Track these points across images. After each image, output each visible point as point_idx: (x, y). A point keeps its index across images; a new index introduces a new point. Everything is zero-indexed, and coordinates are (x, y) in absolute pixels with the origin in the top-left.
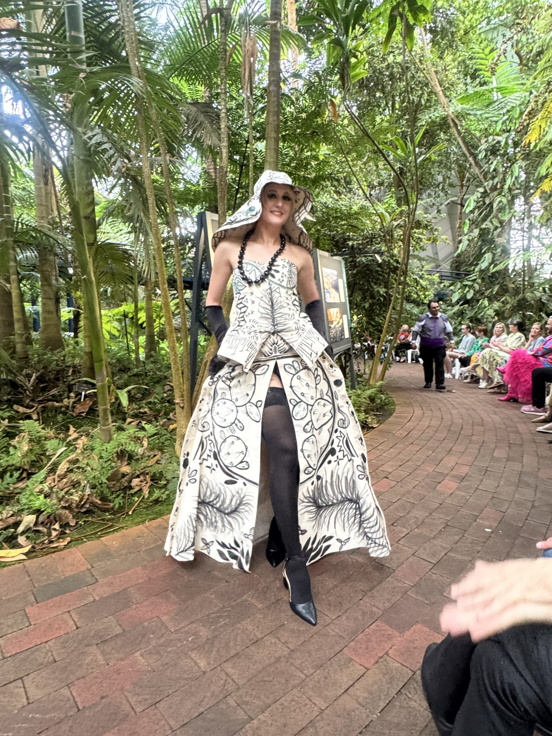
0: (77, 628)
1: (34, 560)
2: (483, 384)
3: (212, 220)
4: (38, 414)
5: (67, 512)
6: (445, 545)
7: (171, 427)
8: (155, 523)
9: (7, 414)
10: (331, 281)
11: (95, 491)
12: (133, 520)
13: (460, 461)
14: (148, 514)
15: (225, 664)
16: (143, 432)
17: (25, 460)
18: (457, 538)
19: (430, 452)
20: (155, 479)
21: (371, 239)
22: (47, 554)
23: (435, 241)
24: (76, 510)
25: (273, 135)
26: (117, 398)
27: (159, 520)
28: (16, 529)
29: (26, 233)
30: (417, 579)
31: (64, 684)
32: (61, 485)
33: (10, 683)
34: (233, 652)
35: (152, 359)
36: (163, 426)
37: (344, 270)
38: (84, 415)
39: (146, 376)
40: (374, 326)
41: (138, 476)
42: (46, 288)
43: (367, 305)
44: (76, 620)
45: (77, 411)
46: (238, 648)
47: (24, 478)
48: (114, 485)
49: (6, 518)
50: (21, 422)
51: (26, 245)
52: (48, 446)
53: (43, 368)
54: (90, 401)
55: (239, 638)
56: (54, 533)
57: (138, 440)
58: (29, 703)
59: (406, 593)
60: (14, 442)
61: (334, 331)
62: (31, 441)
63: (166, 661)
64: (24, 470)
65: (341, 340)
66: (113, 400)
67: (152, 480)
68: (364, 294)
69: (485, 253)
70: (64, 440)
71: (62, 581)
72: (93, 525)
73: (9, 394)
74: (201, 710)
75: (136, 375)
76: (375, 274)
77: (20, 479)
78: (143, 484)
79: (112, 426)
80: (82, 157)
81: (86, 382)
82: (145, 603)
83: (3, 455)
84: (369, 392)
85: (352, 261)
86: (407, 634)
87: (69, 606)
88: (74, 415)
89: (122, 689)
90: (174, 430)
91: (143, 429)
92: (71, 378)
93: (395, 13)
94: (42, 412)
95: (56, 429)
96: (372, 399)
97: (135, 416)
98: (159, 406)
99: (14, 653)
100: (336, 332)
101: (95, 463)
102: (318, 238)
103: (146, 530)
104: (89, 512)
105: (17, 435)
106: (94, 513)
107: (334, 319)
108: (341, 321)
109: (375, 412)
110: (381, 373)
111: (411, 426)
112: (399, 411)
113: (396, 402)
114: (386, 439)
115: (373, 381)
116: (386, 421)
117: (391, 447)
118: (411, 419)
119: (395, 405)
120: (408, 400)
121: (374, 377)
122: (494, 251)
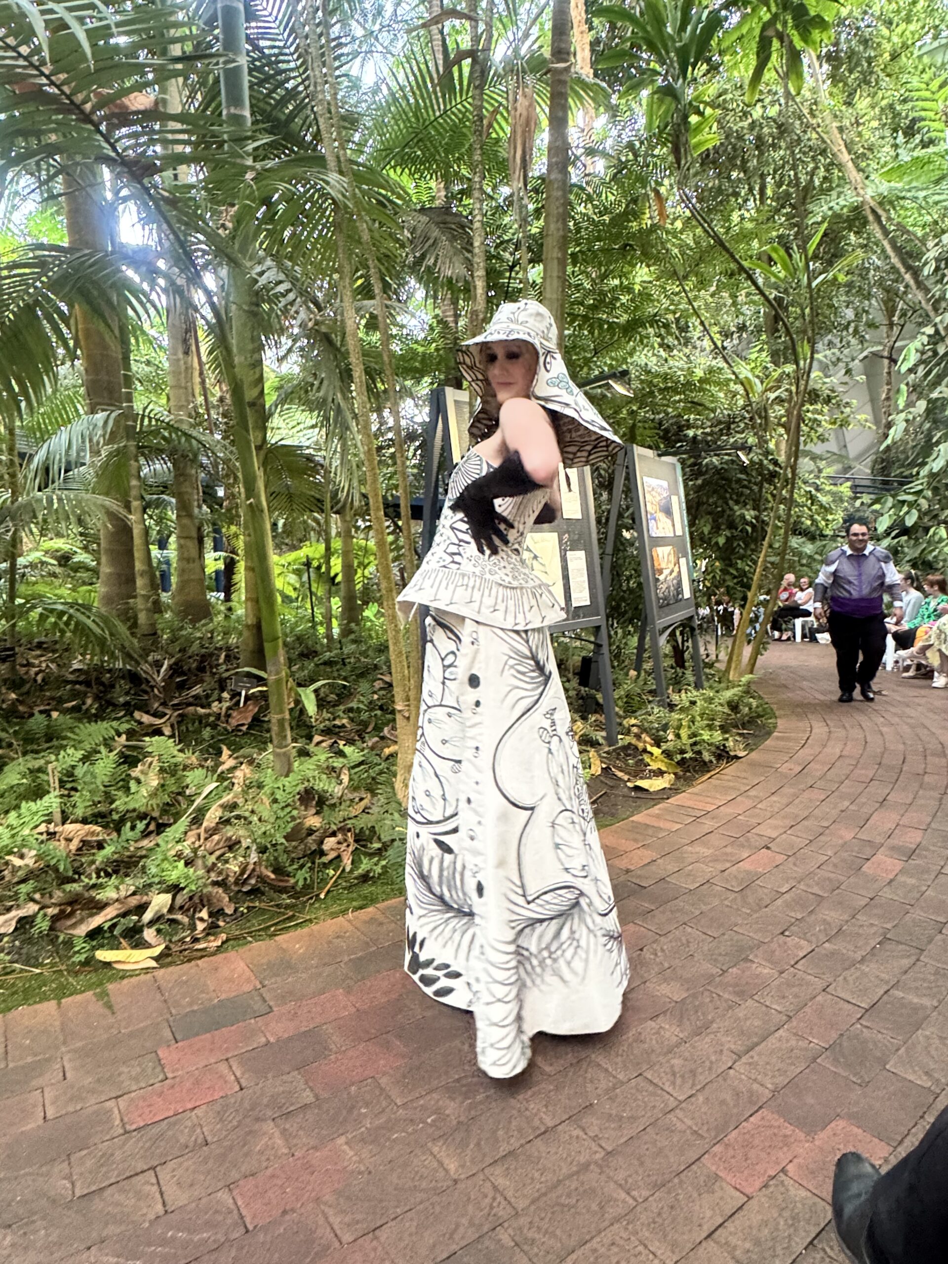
0: (241, 1089)
1: (171, 969)
2: (939, 681)
3: (456, 402)
4: (172, 726)
5: (220, 890)
6: (883, 975)
7: (387, 751)
8: (363, 914)
9: (125, 727)
10: (658, 498)
11: (265, 857)
12: (327, 908)
13: (905, 821)
14: (353, 900)
15: (491, 1169)
16: (341, 760)
17: (154, 802)
18: (906, 962)
19: (846, 803)
20: (362, 839)
21: (728, 425)
22: (189, 961)
23: (844, 423)
24: (236, 889)
25: (556, 254)
26: (298, 702)
27: (371, 909)
28: (141, 917)
29: (156, 433)
30: (834, 1035)
31: (220, 1184)
32: (209, 845)
33: (137, 1174)
34: (504, 1149)
35: (352, 636)
36: (372, 748)
37: (680, 479)
38: (244, 728)
39: (344, 664)
40: (735, 577)
41: (334, 834)
42: (186, 521)
43: (721, 541)
44: (238, 1074)
45: (234, 722)
46: (512, 1140)
47: (151, 832)
48: (295, 847)
49: (126, 897)
50: (147, 739)
51: (155, 452)
52: (188, 781)
53: (180, 651)
54: (255, 705)
55: (514, 1123)
56: (200, 926)
57: (332, 771)
58: (166, 1212)
59: (814, 1060)
60: (136, 772)
61: (664, 586)
62: (162, 770)
63: (389, 1158)
64: (152, 818)
65: (678, 601)
66: (292, 705)
67: (356, 841)
68: (714, 521)
69: (938, 443)
70: (214, 770)
71: (214, 1007)
72: (263, 914)
73: (127, 694)
74: (454, 1247)
75: (329, 663)
76: (734, 486)
77: (146, 834)
78: (343, 847)
79: (292, 747)
80: (246, 307)
81: (249, 675)
82: (350, 1053)
83: (120, 793)
84: (728, 694)
85: (694, 464)
86: (822, 1135)
87: (227, 1050)
88: (229, 728)
89: (317, 1200)
90: (393, 755)
91: (341, 754)
92: (224, 667)
93: (770, 32)
94: (179, 723)
95: (201, 751)
96: (734, 706)
97: (327, 732)
98: (364, 716)
99: (142, 1124)
100: (668, 588)
101: (265, 809)
102: (634, 425)
103: (351, 928)
104: (255, 892)
105: (139, 761)
106: (263, 894)
107: (663, 565)
108: (676, 569)
109: (740, 730)
110: (749, 660)
111: (808, 755)
112: (783, 728)
113: (776, 712)
114: (763, 778)
115: (734, 674)
116: (760, 746)
117: (773, 793)
118: (806, 742)
119: (776, 717)
120: (800, 709)
121: (736, 668)
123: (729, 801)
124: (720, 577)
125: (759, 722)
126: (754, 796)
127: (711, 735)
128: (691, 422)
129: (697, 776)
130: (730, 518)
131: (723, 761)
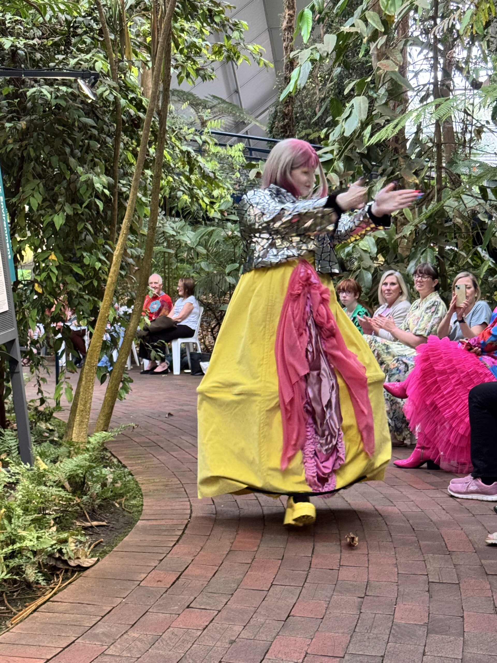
21: (65, 37)
23: (232, 55)
40: (79, 279)
43: (59, 220)
84: (69, 465)
96: (77, 484)
109: (87, 521)
110: (102, 408)
111: (185, 554)
112: (152, 512)
113: (143, 487)
114: (119, 600)
115: (80, 432)
116: (116, 545)
117: (133, 625)
118: (183, 533)
119: (142, 495)
120: (176, 479)
121: (82, 421)
122: (371, 93)
123: (64, 648)
124: (57, 279)
125: (117, 505)
126: (103, 633)
127: (38, 538)
128: (8, 25)
129: (14, 610)
130: (72, 186)
131: (58, 578)
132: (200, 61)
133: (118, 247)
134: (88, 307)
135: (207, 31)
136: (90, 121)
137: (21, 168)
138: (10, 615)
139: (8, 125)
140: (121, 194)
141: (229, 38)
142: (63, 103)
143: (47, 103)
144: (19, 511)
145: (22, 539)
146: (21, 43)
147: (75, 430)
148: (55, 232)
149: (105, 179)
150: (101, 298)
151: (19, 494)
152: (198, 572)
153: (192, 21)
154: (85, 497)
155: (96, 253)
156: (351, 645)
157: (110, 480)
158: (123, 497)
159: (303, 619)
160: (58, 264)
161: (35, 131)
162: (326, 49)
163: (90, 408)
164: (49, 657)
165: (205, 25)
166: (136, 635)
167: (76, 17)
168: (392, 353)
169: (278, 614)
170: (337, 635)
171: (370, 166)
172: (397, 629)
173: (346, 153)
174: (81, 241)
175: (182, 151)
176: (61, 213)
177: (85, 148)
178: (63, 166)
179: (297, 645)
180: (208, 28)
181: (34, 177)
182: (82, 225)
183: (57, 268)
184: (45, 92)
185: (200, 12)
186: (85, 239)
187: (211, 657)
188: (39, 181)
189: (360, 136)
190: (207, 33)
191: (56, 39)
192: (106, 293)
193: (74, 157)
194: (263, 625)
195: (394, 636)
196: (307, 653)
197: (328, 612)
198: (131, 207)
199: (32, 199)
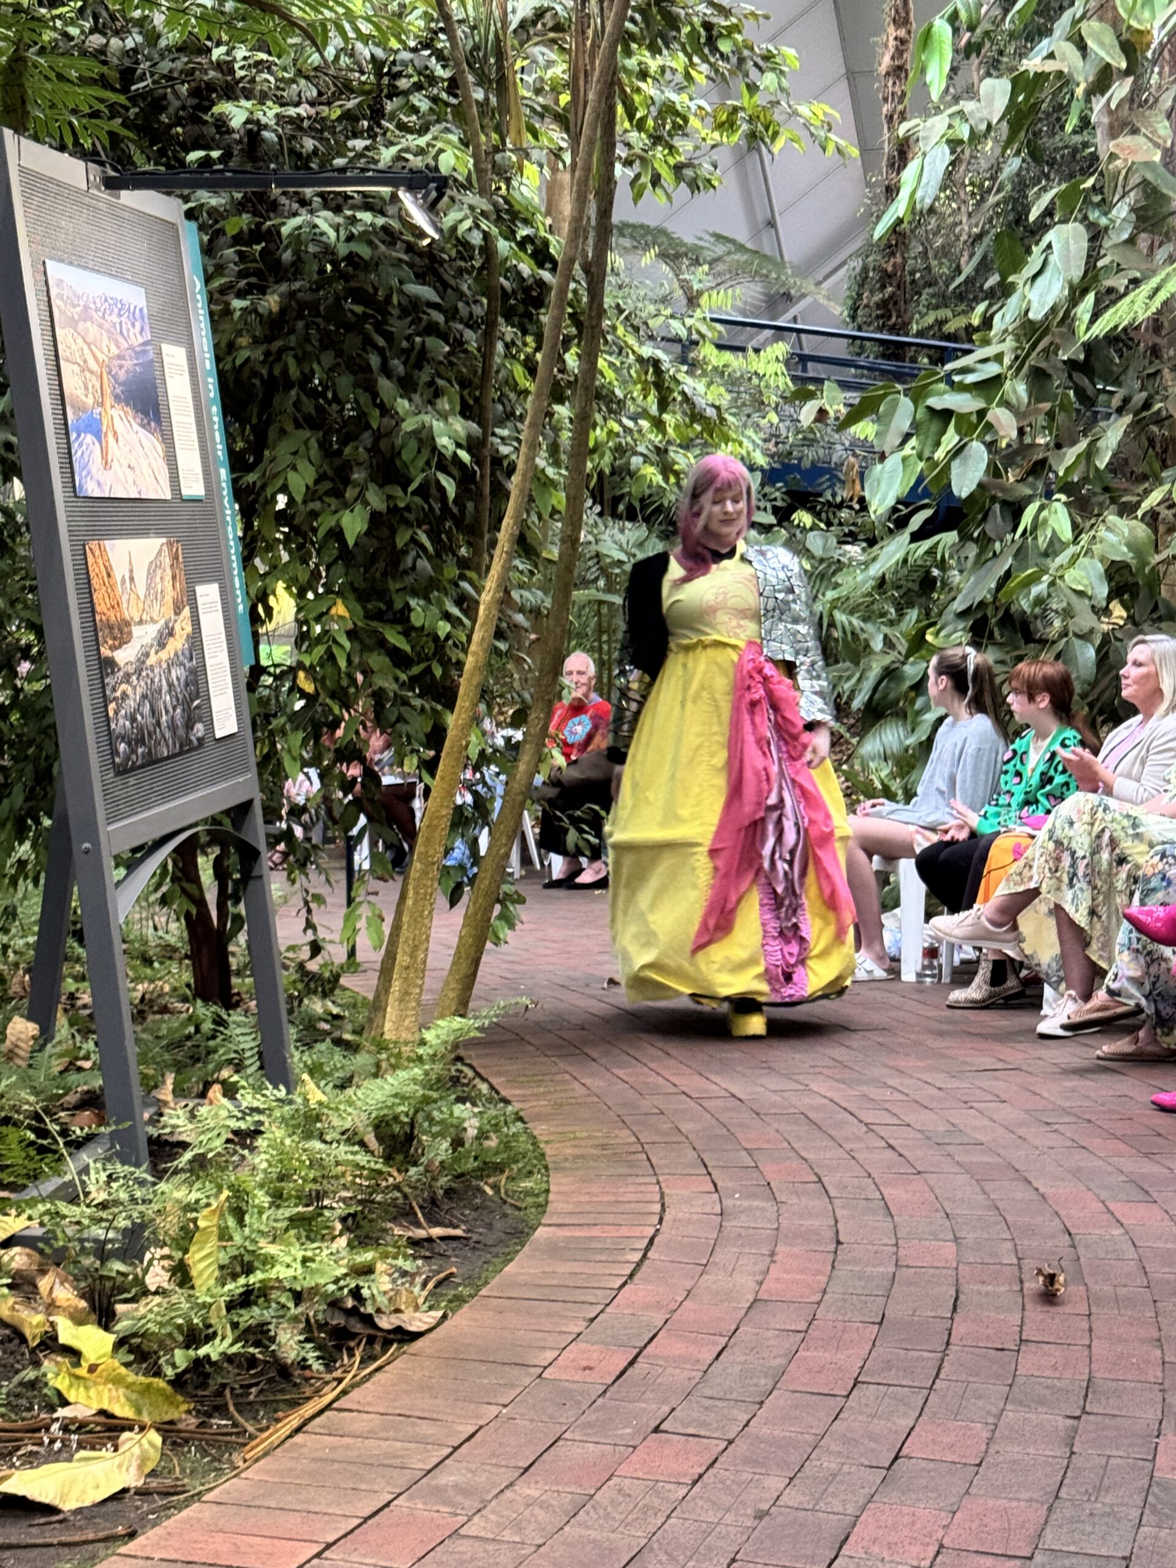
2: (1059, 1011)
10: (108, 349)
21: (371, 98)
23: (761, 129)
37: (196, 285)
40: (401, 660)
43: (353, 524)
61: (133, 692)
65: (187, 748)
84: (376, 1095)
96: (396, 1139)
100: (150, 696)
107: (131, 612)
108: (183, 626)
109: (418, 1225)
110: (454, 963)
111: (647, 1307)
112: (570, 1208)
113: (548, 1150)
114: (494, 1410)
115: (401, 1018)
116: (486, 1283)
117: (526, 1470)
118: (645, 1256)
119: (546, 1168)
120: (626, 1132)
121: (407, 993)
122: (1094, 215)
123: (366, 1520)
124: (349, 661)
125: (489, 1191)
126: (456, 1486)
127: (305, 1261)
128: (240, 73)
129: (251, 1429)
130: (383, 445)
131: (351, 1355)
132: (685, 146)
133: (491, 583)
134: (420, 726)
135: (701, 72)
136: (426, 292)
137: (266, 405)
138: (239, 1439)
139: (238, 304)
140: (497, 460)
141: (752, 88)
142: (364, 251)
143: (328, 251)
144: (262, 1198)
145: (269, 1261)
146: (269, 114)
147: (391, 1012)
148: (346, 555)
149: (460, 426)
150: (451, 706)
151: (261, 1159)
152: (679, 1348)
153: (665, 52)
154: (413, 1171)
155: (438, 599)
156: (1048, 1529)
157: (472, 1132)
158: (502, 1171)
159: (932, 1465)
160: (350, 626)
161: (300, 316)
162: (985, 113)
163: (424, 962)
164: (331, 1539)
165: (696, 59)
166: (533, 1492)
167: (396, 52)
168: (1147, 836)
169: (873, 1451)
170: (1014, 1504)
171: (1090, 391)
172: (1162, 1495)
173: (1032, 360)
174: (405, 572)
175: (640, 359)
176: (358, 507)
177: (413, 356)
178: (364, 399)
179: (918, 1526)
180: (704, 68)
181: (298, 426)
182: (407, 536)
183: (351, 634)
184: (324, 226)
185: (686, 30)
186: (414, 567)
187: (710, 1548)
188: (307, 433)
189: (1068, 320)
190: (700, 79)
191: (351, 104)
192: (461, 691)
193: (389, 377)
194: (834, 1475)
195: (1154, 1511)
196: (941, 1546)
197: (991, 1451)
198: (522, 491)
199: (292, 476)
